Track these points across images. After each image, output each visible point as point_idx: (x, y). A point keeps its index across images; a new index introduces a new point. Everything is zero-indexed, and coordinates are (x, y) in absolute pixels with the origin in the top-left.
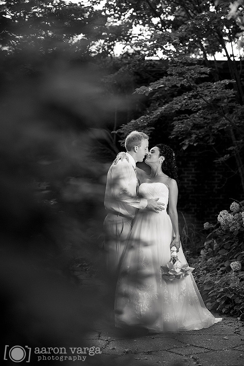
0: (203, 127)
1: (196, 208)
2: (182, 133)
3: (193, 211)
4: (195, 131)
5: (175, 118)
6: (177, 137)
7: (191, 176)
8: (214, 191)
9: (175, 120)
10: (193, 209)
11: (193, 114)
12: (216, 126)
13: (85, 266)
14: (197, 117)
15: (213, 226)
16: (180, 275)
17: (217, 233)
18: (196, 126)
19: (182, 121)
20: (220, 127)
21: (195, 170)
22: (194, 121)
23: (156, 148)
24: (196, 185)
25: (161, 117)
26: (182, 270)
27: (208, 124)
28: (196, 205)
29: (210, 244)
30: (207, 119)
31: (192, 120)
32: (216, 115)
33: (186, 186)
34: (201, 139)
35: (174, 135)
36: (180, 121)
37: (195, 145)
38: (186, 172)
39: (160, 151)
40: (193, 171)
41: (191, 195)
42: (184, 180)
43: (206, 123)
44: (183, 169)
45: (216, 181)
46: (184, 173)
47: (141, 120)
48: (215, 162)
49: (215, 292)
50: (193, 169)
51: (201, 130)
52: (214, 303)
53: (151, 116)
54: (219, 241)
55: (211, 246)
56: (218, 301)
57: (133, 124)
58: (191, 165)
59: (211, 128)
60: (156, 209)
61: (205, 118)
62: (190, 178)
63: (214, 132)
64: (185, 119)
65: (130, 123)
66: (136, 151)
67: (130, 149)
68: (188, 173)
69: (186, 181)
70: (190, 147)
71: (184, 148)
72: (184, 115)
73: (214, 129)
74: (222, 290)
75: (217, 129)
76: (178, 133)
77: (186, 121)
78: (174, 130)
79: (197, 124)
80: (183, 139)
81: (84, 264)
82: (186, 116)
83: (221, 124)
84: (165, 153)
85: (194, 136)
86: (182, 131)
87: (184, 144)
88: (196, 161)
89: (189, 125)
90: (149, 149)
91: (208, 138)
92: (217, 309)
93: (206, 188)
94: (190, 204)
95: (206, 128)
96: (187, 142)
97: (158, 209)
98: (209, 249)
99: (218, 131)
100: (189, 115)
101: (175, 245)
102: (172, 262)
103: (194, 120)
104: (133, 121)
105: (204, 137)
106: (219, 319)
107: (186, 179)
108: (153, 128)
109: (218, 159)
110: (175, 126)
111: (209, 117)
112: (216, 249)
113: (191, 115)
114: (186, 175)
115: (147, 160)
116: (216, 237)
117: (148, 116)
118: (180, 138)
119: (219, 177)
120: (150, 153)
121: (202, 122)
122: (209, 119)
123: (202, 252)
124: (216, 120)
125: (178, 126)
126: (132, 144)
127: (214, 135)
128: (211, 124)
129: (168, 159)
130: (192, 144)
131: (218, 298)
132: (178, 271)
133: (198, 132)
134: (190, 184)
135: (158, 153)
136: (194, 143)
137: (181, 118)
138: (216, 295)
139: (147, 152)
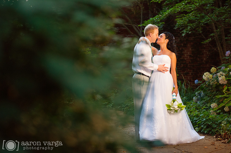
0: (195, 22)
1: (192, 72)
2: (182, 26)
3: (190, 74)
4: (190, 24)
5: (177, 17)
6: (179, 28)
7: (189, 53)
8: (203, 62)
9: (177, 18)
10: (190, 73)
11: (188, 14)
12: (202, 21)
13: (123, 107)
14: (191, 16)
15: (200, 82)
16: (177, 110)
17: (203, 87)
18: (190, 21)
19: (181, 18)
20: (205, 22)
21: (192, 49)
22: (189, 19)
23: (163, 34)
24: (192, 58)
25: (169, 16)
26: (178, 107)
27: (198, 20)
28: (192, 71)
29: (199, 93)
30: (197, 17)
31: (187, 18)
32: (203, 14)
33: (186, 59)
34: (194, 29)
35: (177, 27)
36: (180, 18)
37: (190, 33)
38: (186, 50)
39: (166, 36)
40: (190, 50)
41: (189, 64)
42: (185, 55)
43: (197, 19)
44: (184, 49)
45: (205, 56)
46: (185, 51)
47: (156, 18)
48: (202, 43)
49: (200, 121)
50: (190, 48)
51: (193, 24)
52: (200, 128)
53: (162, 15)
54: (204, 91)
55: (200, 94)
56: (202, 126)
57: (151, 20)
58: (189, 46)
59: (200, 23)
60: (163, 70)
61: (196, 16)
62: (189, 54)
63: (201, 24)
64: (184, 17)
65: (149, 20)
66: (151, 36)
67: (147, 35)
68: (187, 51)
69: (186, 56)
70: (187, 34)
71: (183, 35)
72: (182, 15)
73: (201, 22)
74: (204, 119)
75: (203, 23)
76: (180, 25)
77: (184, 18)
78: (177, 24)
79: (191, 20)
80: (182, 30)
81: (122, 106)
82: (184, 15)
83: (206, 20)
84: (169, 37)
85: (189, 27)
86: (182, 25)
87: (183, 33)
88: (192, 44)
89: (186, 21)
90: (159, 35)
91: (198, 28)
92: (202, 131)
93: (198, 60)
94: (189, 70)
95: (196, 22)
96: (185, 31)
97: (164, 71)
98: (199, 96)
99: (204, 24)
100: (186, 15)
101: (175, 92)
102: (173, 102)
103: (189, 17)
104: (151, 19)
105: (195, 28)
106: (203, 137)
107: (186, 55)
108: (164, 23)
109: (203, 42)
110: (177, 21)
111: (199, 15)
112: (203, 96)
113: (187, 15)
114: (186, 52)
115: (158, 42)
116: (202, 89)
117: (160, 16)
118: (181, 29)
119: (207, 53)
120: (159, 37)
121: (194, 19)
122: (198, 17)
123: (194, 98)
124: (203, 17)
125: (179, 22)
126: (149, 32)
127: (202, 27)
128: (199, 20)
129: (171, 41)
130: (188, 32)
131: (202, 124)
132: (176, 107)
133: (192, 25)
134: (189, 58)
135: (165, 37)
136: (189, 32)
137: (181, 16)
138: (201, 123)
139: (158, 37)
